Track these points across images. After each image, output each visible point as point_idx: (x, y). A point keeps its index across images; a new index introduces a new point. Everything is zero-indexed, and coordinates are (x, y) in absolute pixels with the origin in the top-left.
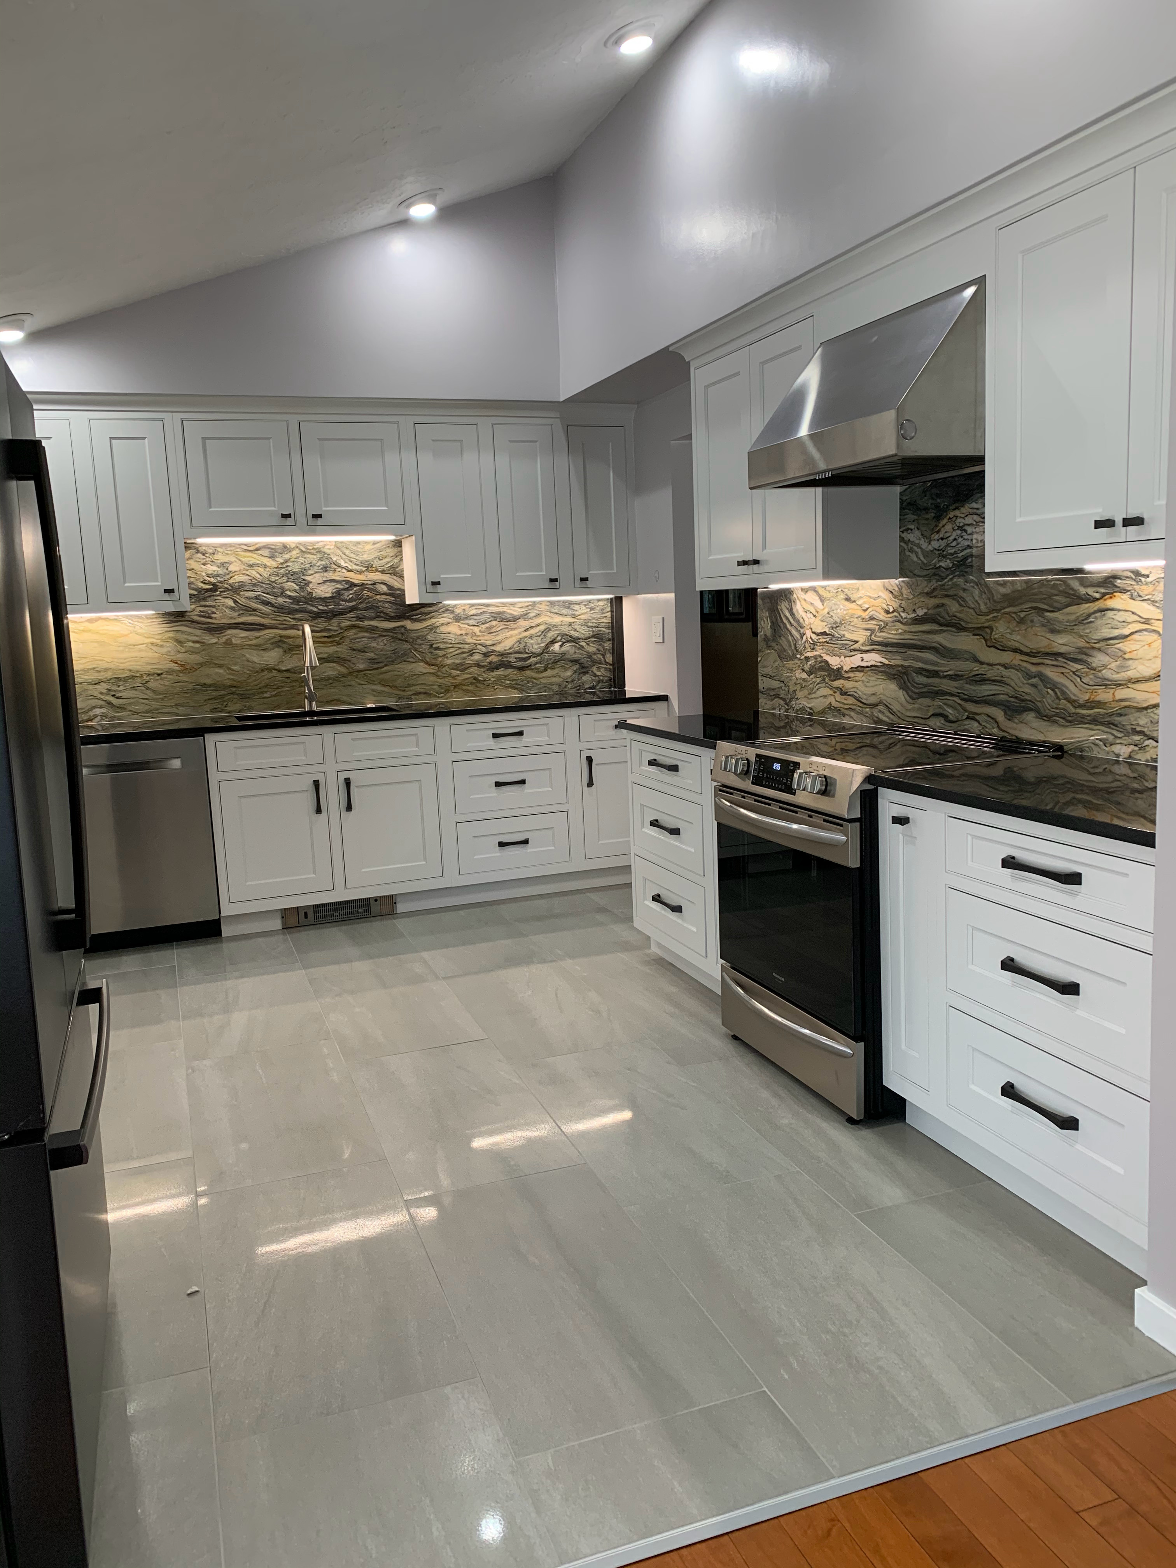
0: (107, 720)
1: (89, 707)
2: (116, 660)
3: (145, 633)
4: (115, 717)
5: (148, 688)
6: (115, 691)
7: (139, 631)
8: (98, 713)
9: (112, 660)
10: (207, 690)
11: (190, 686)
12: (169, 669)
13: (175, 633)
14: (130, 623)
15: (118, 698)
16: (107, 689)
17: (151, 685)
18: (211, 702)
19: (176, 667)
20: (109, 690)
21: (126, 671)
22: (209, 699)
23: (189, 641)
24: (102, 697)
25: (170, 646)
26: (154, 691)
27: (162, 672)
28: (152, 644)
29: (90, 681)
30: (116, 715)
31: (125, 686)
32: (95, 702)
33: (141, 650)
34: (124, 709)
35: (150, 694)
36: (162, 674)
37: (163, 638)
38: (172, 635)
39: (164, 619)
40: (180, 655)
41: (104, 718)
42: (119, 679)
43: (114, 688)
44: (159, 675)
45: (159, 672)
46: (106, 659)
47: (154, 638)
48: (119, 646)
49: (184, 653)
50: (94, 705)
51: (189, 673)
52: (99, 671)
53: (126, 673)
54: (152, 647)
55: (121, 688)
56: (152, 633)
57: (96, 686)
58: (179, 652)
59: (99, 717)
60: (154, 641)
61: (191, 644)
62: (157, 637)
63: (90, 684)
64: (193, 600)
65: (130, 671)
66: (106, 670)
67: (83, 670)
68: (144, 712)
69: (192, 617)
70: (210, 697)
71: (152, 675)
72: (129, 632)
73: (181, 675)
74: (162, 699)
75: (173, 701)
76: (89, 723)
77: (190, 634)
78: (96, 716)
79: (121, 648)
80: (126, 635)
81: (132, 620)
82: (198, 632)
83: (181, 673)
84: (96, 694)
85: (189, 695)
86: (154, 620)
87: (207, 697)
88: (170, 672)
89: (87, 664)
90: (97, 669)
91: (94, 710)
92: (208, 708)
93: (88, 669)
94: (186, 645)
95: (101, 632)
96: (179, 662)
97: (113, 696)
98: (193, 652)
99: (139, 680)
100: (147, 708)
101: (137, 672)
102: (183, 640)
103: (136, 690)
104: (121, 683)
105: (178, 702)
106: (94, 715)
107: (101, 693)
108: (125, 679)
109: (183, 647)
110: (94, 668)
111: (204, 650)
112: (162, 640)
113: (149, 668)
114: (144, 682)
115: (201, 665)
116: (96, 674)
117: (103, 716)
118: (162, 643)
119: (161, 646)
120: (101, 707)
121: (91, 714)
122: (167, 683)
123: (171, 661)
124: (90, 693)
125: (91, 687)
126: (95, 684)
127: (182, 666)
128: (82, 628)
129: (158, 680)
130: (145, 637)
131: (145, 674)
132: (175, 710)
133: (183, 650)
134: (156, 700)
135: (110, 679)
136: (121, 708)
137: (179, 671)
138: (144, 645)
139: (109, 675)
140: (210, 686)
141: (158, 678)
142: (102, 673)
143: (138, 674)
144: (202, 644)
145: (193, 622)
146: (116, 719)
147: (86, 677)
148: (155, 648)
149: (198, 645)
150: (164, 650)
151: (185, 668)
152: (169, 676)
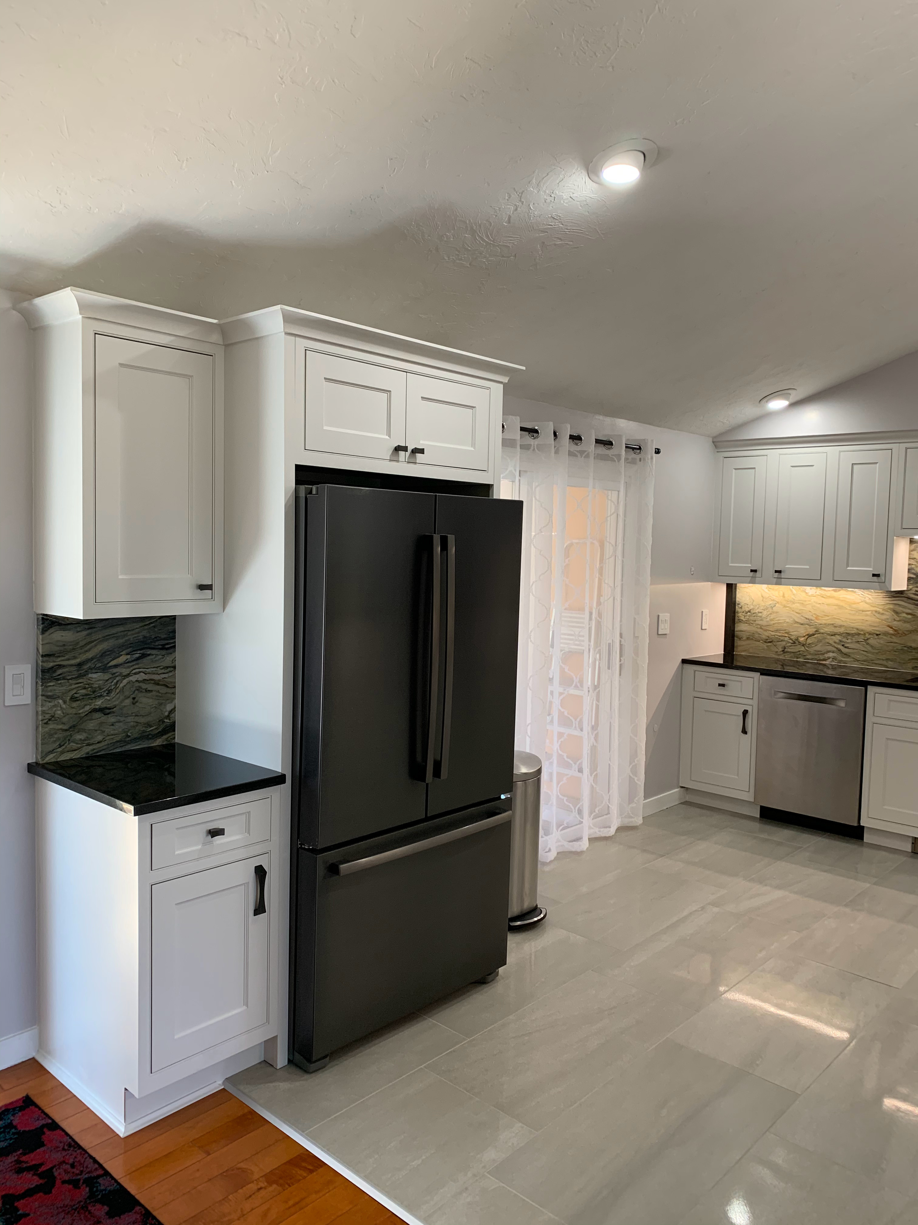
0: (836, 662)
1: (825, 651)
2: (848, 620)
3: (872, 603)
4: (842, 661)
5: (868, 644)
6: (844, 642)
7: (868, 601)
8: (830, 656)
9: (846, 620)
10: (912, 652)
11: (899, 647)
12: (885, 631)
13: (894, 605)
14: (862, 594)
15: (846, 647)
16: (840, 640)
17: (870, 641)
18: (914, 661)
19: (891, 631)
20: (841, 641)
21: (855, 629)
22: (912, 659)
23: (904, 612)
24: (836, 645)
25: (888, 615)
26: (872, 646)
27: (880, 633)
28: (876, 611)
29: (829, 632)
30: (843, 659)
31: (852, 640)
32: (830, 648)
33: (867, 615)
34: (850, 656)
35: (870, 649)
36: (880, 634)
37: (885, 608)
38: (891, 606)
39: (886, 594)
40: (895, 622)
41: (834, 660)
42: (848, 634)
43: (844, 640)
44: (877, 635)
45: (878, 633)
46: (842, 619)
47: (878, 608)
48: (852, 611)
49: (898, 621)
50: (829, 650)
51: (900, 637)
52: (836, 627)
53: (854, 631)
54: (876, 614)
55: (849, 641)
56: (877, 603)
57: (833, 637)
58: (895, 620)
59: (831, 659)
60: (878, 609)
61: (905, 615)
62: (882, 607)
63: (828, 634)
64: (912, 582)
65: (857, 629)
66: (841, 626)
67: (825, 624)
68: (862, 661)
69: (908, 595)
71: (872, 635)
72: (861, 601)
73: (893, 637)
74: (877, 653)
75: (884, 656)
76: (824, 662)
77: (905, 607)
78: (829, 658)
79: (852, 612)
80: (858, 603)
81: (864, 593)
82: (912, 606)
83: (894, 636)
84: (831, 642)
85: (897, 653)
86: (880, 594)
88: (886, 634)
89: (829, 621)
90: (835, 625)
91: (828, 654)
92: (910, 665)
93: (829, 624)
94: (900, 615)
95: (841, 599)
96: (894, 628)
97: (843, 645)
98: (905, 621)
99: (862, 637)
100: (865, 658)
101: (862, 630)
102: (898, 611)
103: (859, 644)
104: (849, 637)
105: (888, 657)
107: (835, 642)
108: (853, 635)
109: (898, 616)
110: (833, 624)
111: (914, 621)
112: (884, 610)
113: (870, 629)
114: (866, 639)
115: (911, 632)
116: (833, 628)
118: (883, 612)
119: (882, 614)
120: (833, 652)
121: (826, 656)
122: (882, 642)
123: (888, 626)
124: (827, 641)
125: (829, 637)
126: (832, 635)
127: (895, 630)
128: (828, 595)
129: (875, 639)
130: (872, 606)
131: (867, 633)
132: (884, 663)
133: (898, 619)
134: (873, 653)
135: (843, 633)
136: (846, 655)
137: (893, 635)
138: (870, 612)
139: (842, 630)
140: (915, 649)
141: (876, 637)
142: (838, 628)
143: (862, 633)
144: (913, 616)
145: (909, 598)
147: (826, 630)
148: (877, 615)
149: (910, 616)
150: (884, 617)
151: (897, 632)
152: (885, 637)
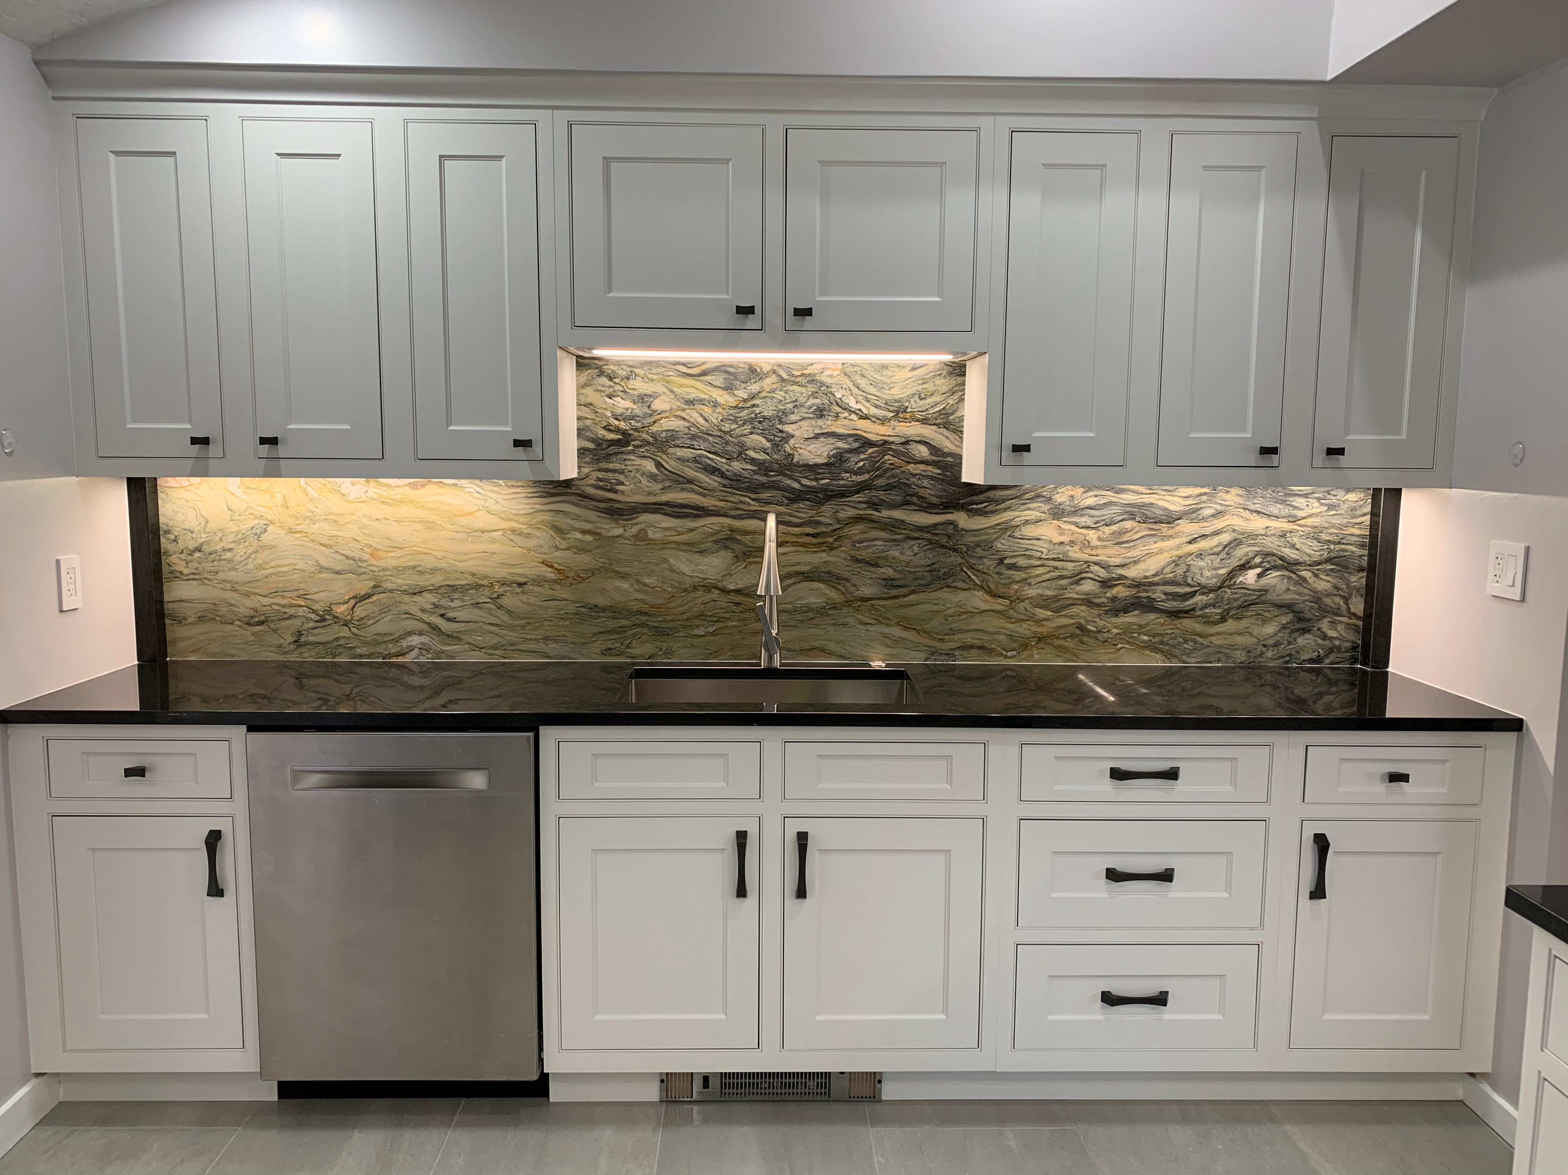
0: (430, 656)
1: (401, 632)
2: (451, 555)
3: (504, 512)
4: (443, 652)
5: (500, 607)
6: (446, 608)
7: (493, 507)
8: (415, 643)
9: (444, 554)
10: (599, 617)
11: (572, 608)
12: (538, 576)
13: (552, 514)
14: (478, 493)
15: (449, 620)
16: (434, 604)
17: (505, 601)
18: (603, 637)
19: (550, 574)
20: (436, 606)
21: (467, 576)
22: (600, 633)
23: (575, 529)
24: (425, 617)
25: (543, 538)
26: (509, 612)
27: (525, 580)
28: (513, 531)
29: (406, 588)
30: (444, 648)
31: (464, 601)
32: (410, 624)
33: (493, 541)
34: (459, 639)
35: (504, 617)
36: (525, 583)
37: (533, 522)
38: (547, 517)
39: (535, 490)
40: (559, 554)
41: (424, 652)
42: (453, 588)
43: (445, 602)
44: (520, 585)
45: (521, 580)
46: (435, 553)
47: (517, 521)
48: (458, 532)
49: (565, 550)
50: (409, 629)
51: (571, 584)
52: (421, 573)
53: (466, 578)
54: (512, 537)
55: (456, 603)
56: (513, 512)
57: (416, 598)
58: (557, 548)
59: (416, 651)
60: (517, 525)
61: (579, 536)
62: (522, 520)
63: (405, 592)
64: (587, 459)
65: (474, 575)
66: (434, 570)
67: (396, 568)
68: (491, 648)
69: (583, 488)
70: (602, 630)
71: (508, 585)
72: (476, 508)
73: (557, 587)
74: (523, 627)
75: (539, 632)
76: (400, 660)
77: (577, 517)
78: (411, 649)
79: (460, 536)
80: (471, 514)
81: (483, 489)
82: (592, 515)
83: (559, 584)
84: (414, 610)
85: (567, 623)
86: (519, 490)
87: (598, 629)
88: (539, 581)
89: (401, 560)
90: (419, 569)
91: (409, 639)
92: (597, 647)
93: (404, 567)
94: (569, 536)
95: (430, 505)
96: (556, 566)
97: (442, 615)
98: (581, 549)
99: (487, 592)
100: (496, 640)
101: (485, 577)
102: (564, 527)
103: (481, 608)
104: (456, 596)
105: (547, 634)
106: (408, 647)
107: (423, 610)
108: (463, 589)
109: (564, 539)
110: (414, 567)
111: (598, 547)
112: (530, 526)
113: (504, 573)
114: (495, 595)
115: (592, 572)
116: (417, 577)
117: (424, 649)
118: (529, 531)
119: (528, 536)
120: (421, 634)
121: (404, 643)
122: (532, 600)
123: (543, 563)
124: (405, 608)
125: (407, 598)
126: (414, 594)
127: (559, 571)
128: (398, 497)
129: (517, 593)
130: (502, 519)
131: (498, 582)
132: (541, 647)
133: (564, 545)
134: (512, 628)
135: (439, 587)
136: (452, 637)
137: (555, 581)
138: (499, 533)
139: (437, 580)
140: (604, 610)
141: (519, 590)
142: (427, 576)
143: (485, 582)
144: (596, 537)
145: (584, 496)
146: (443, 655)
147: (399, 581)
148: (517, 539)
149: (589, 538)
150: (533, 543)
151: (563, 576)
152: (536, 589)
